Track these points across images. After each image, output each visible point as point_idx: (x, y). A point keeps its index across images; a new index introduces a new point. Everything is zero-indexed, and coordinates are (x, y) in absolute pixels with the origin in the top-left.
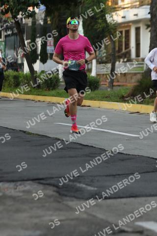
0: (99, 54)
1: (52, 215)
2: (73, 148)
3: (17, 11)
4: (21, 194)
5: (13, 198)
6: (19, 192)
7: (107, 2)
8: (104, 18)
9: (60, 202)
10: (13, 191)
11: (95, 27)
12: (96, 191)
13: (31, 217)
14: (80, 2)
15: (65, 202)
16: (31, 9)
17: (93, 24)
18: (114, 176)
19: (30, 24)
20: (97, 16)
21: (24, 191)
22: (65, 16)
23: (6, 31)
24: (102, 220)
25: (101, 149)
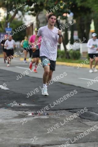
2: (89, 92)
3: (57, 16)
4: (59, 117)
10: (55, 116)
14: (93, 11)
15: (83, 122)
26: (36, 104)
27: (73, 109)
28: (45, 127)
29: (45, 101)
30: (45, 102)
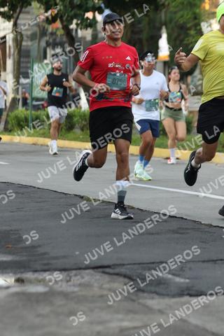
0: (192, 81)
1: (122, 320)
3: (69, 18)
4: (76, 289)
5: (65, 295)
6: (74, 285)
7: (203, 5)
8: (198, 28)
9: (133, 301)
10: (64, 284)
11: (185, 42)
12: (187, 283)
13: (91, 323)
14: (163, 5)
15: (140, 301)
16: (89, 15)
17: (182, 37)
18: (214, 261)
19: (89, 38)
20: (189, 25)
21: (80, 285)
22: (140, 26)
23: (54, 49)
24: (197, 326)
25: (195, 221)
26: (14, 254)
27: (114, 265)
28: (39, 316)
29: (39, 246)
30: (39, 249)
